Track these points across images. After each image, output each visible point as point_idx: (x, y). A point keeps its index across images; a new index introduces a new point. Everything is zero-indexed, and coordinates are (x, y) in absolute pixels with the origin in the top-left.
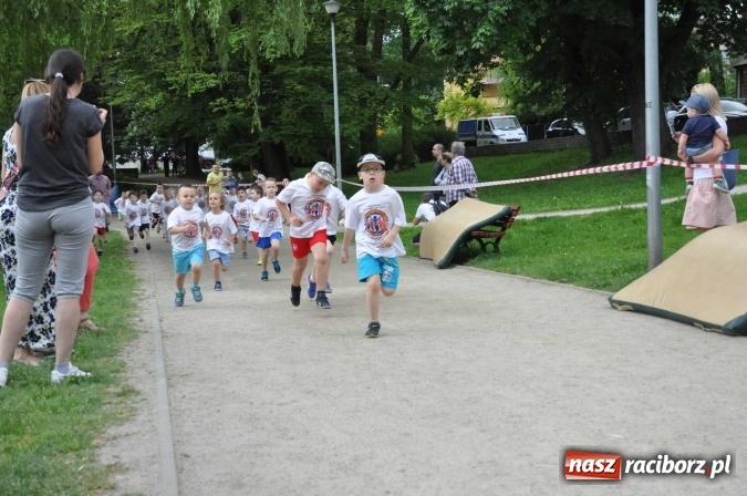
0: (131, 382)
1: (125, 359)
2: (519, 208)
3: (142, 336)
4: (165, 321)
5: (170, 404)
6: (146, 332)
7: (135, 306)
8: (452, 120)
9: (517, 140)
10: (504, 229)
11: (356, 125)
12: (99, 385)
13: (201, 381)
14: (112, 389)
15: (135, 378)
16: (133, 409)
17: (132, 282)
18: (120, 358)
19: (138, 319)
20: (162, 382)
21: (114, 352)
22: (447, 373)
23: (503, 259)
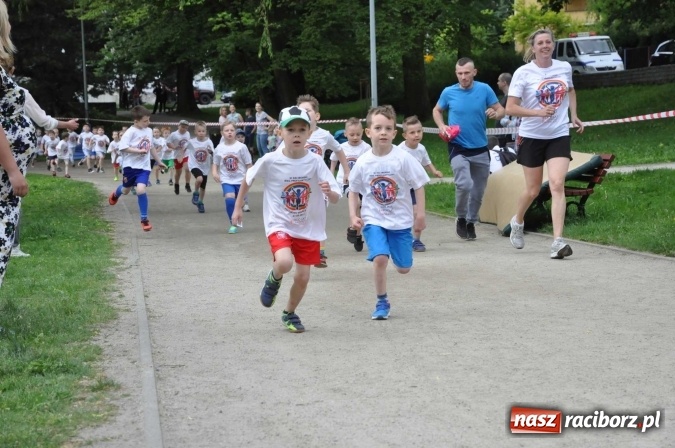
0: (110, 374)
1: (101, 344)
2: (613, 157)
3: (124, 316)
4: (152, 297)
5: (159, 402)
6: (127, 310)
7: (113, 278)
8: (524, 42)
9: (610, 68)
10: (592, 186)
11: (398, 49)
12: (69, 376)
13: (199, 373)
14: (85, 382)
15: (113, 368)
16: (112, 407)
17: (110, 248)
18: (94, 343)
19: (117, 294)
20: (149, 373)
21: (87, 335)
22: (516, 370)
23: (591, 225)
